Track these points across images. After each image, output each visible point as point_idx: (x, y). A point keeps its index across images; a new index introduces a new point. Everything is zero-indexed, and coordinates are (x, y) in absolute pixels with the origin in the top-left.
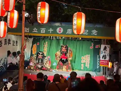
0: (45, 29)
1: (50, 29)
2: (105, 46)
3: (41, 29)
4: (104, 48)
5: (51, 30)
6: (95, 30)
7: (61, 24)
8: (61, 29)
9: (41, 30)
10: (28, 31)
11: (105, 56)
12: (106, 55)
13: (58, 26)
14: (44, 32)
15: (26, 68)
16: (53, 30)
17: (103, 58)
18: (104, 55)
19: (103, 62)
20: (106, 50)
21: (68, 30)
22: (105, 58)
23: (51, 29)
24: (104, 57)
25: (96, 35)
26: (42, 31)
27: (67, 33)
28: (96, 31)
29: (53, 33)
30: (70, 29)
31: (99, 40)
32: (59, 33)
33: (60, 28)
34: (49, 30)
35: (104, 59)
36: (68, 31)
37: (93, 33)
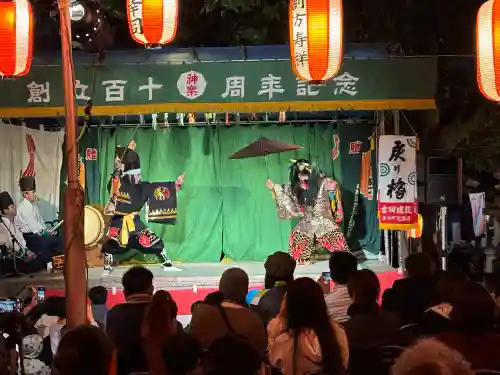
0: (124, 82)
1: (147, 83)
2: (398, 142)
3: (104, 83)
4: (394, 151)
5: (151, 86)
6: (348, 75)
7: (196, 55)
8: (195, 79)
9: (108, 89)
10: (44, 96)
11: (401, 183)
12: (404, 180)
13: (184, 68)
14: (121, 98)
15: (50, 265)
16: (159, 86)
17: (389, 193)
18: (393, 180)
19: (392, 210)
20: (403, 160)
21: (228, 80)
22: (401, 193)
23: (150, 80)
24: (397, 187)
25: (353, 93)
26: (108, 93)
27: (224, 95)
28: (351, 78)
29: (160, 97)
30: (235, 78)
31: (362, 118)
32: (189, 97)
33: (192, 73)
34: (141, 88)
35: (394, 200)
36: (228, 87)
37: (339, 87)
